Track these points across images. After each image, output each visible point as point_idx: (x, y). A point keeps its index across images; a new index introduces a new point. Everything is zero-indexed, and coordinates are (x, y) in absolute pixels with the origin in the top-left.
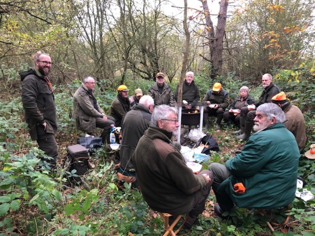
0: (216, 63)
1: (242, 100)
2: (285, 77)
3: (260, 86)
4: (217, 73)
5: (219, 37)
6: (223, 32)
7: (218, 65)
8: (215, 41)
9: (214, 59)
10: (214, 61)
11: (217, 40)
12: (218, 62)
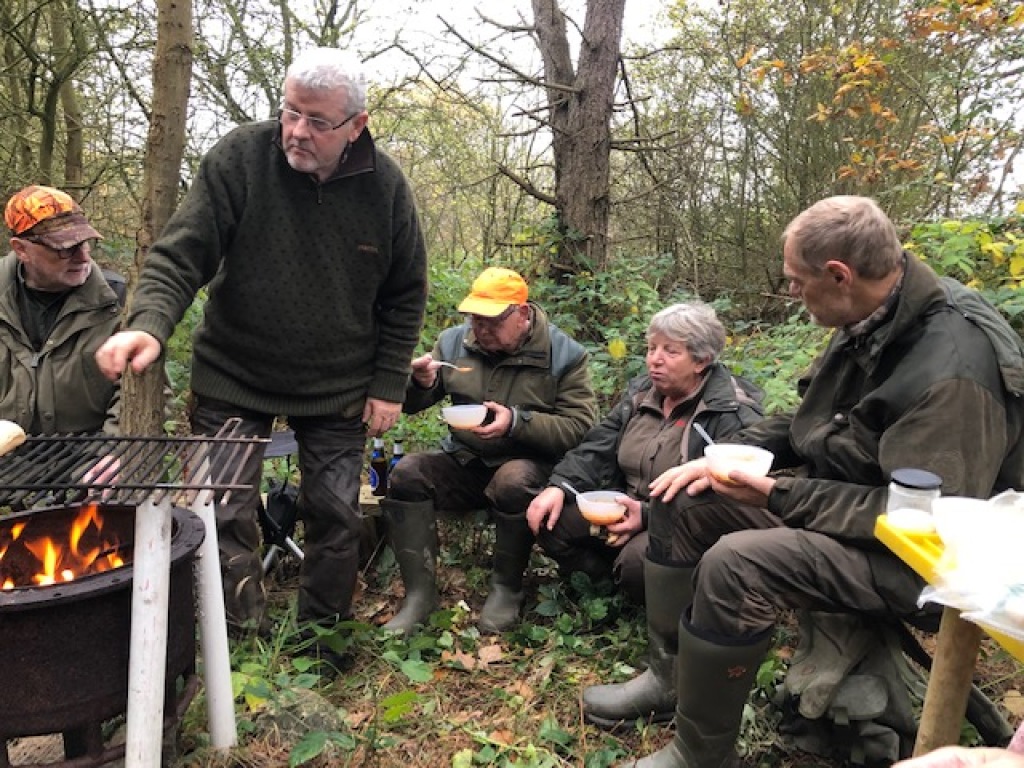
0: (579, 210)
1: (667, 412)
4: (581, 257)
5: (592, 84)
6: (611, 59)
7: (587, 219)
10: (570, 201)
11: (581, 96)
12: (589, 203)
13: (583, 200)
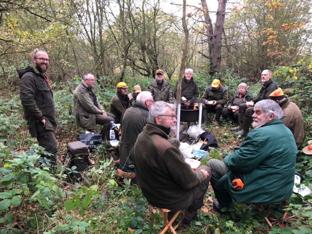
0: (215, 60)
1: (240, 97)
2: (284, 73)
3: (258, 82)
4: (216, 70)
5: (218, 34)
6: (222, 29)
7: (216, 62)
8: (214, 38)
9: (212, 56)
10: (213, 58)
11: (215, 37)
12: (217, 58)
13: (216, 58)
